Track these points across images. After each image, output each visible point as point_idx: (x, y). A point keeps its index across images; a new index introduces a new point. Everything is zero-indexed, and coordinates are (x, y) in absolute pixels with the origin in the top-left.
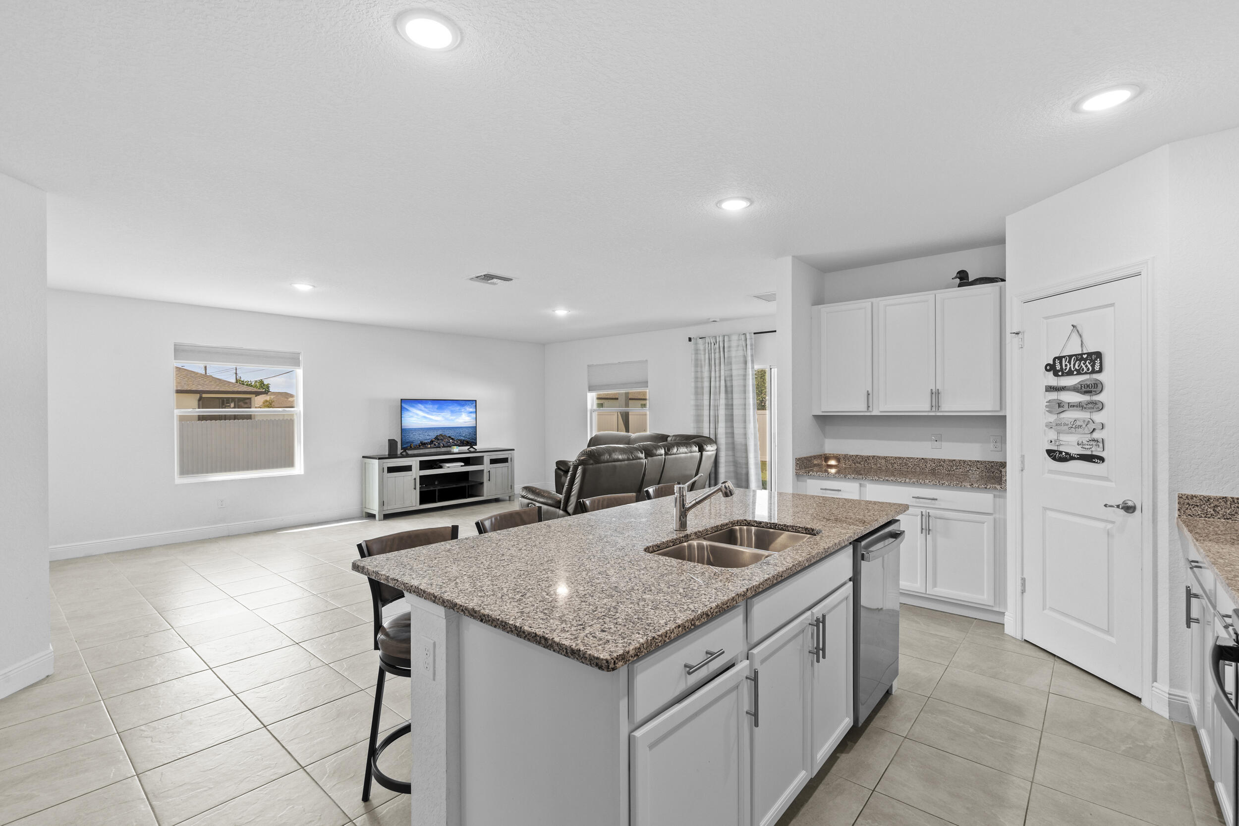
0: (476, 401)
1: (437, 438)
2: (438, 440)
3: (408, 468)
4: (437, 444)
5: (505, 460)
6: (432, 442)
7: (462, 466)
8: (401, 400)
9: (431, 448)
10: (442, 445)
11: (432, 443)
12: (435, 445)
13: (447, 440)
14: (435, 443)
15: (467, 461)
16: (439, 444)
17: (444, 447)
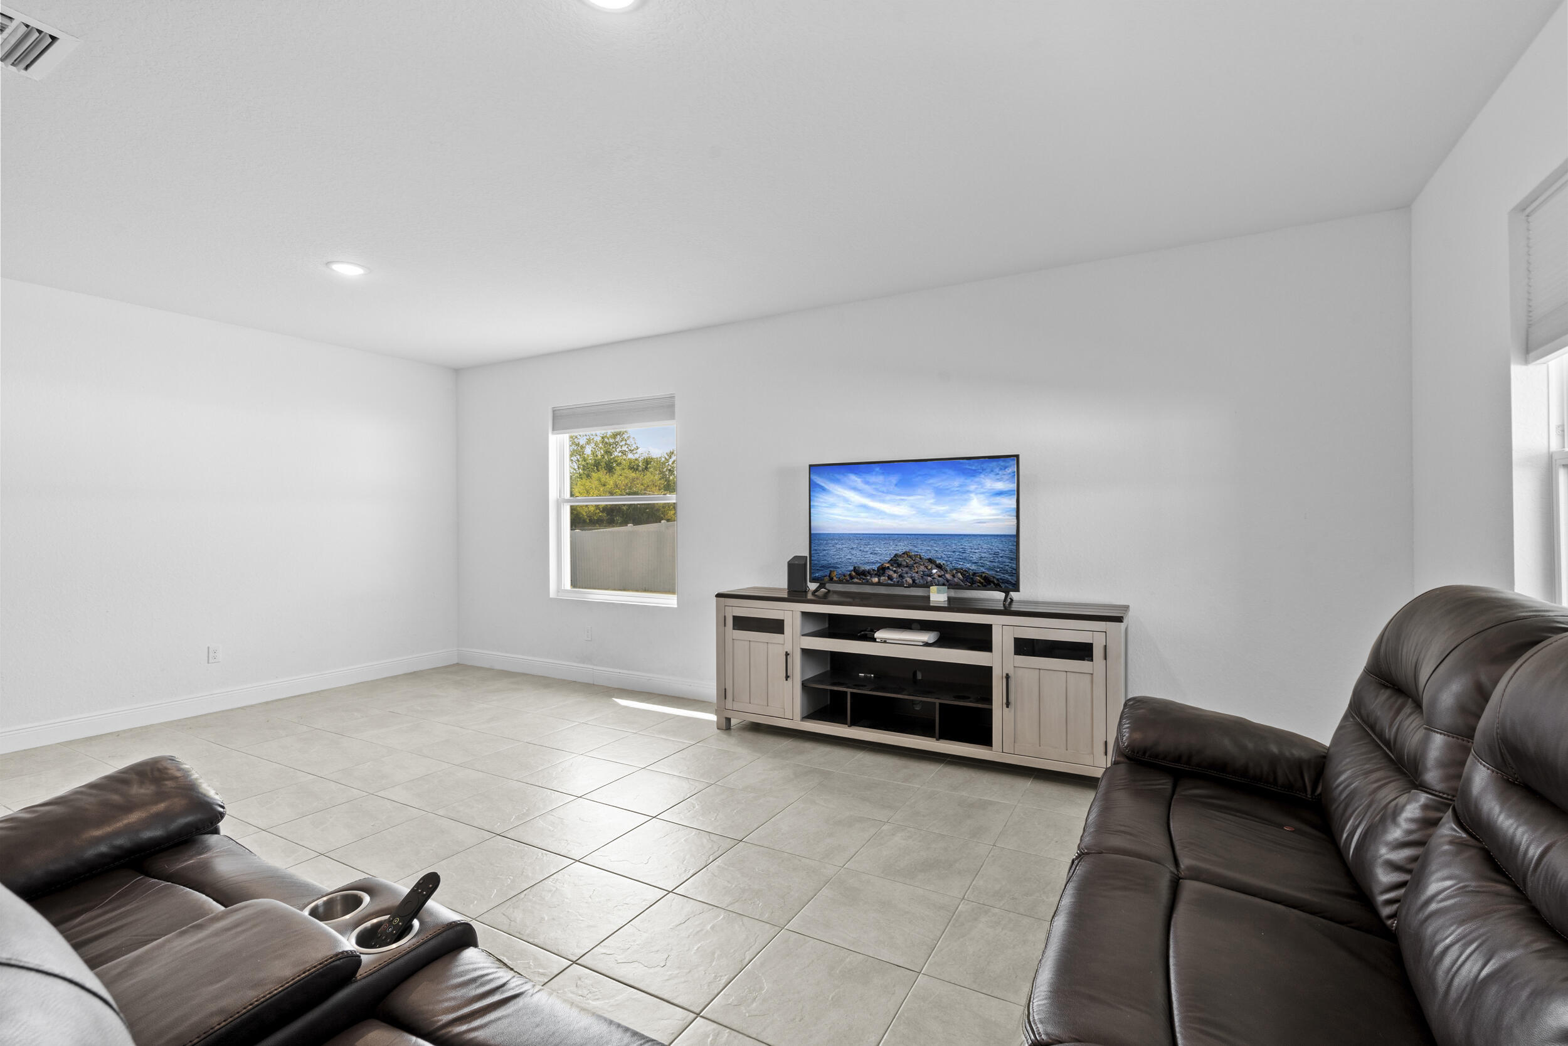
0: (1017, 456)
1: (895, 561)
2: (899, 565)
3: (776, 626)
4: (895, 575)
5: (1081, 651)
6: (882, 570)
7: (927, 644)
8: (811, 466)
9: (879, 584)
10: (910, 581)
11: (883, 574)
12: (890, 578)
13: (922, 568)
14: (891, 573)
15: (949, 635)
16: (901, 576)
17: (915, 584)
